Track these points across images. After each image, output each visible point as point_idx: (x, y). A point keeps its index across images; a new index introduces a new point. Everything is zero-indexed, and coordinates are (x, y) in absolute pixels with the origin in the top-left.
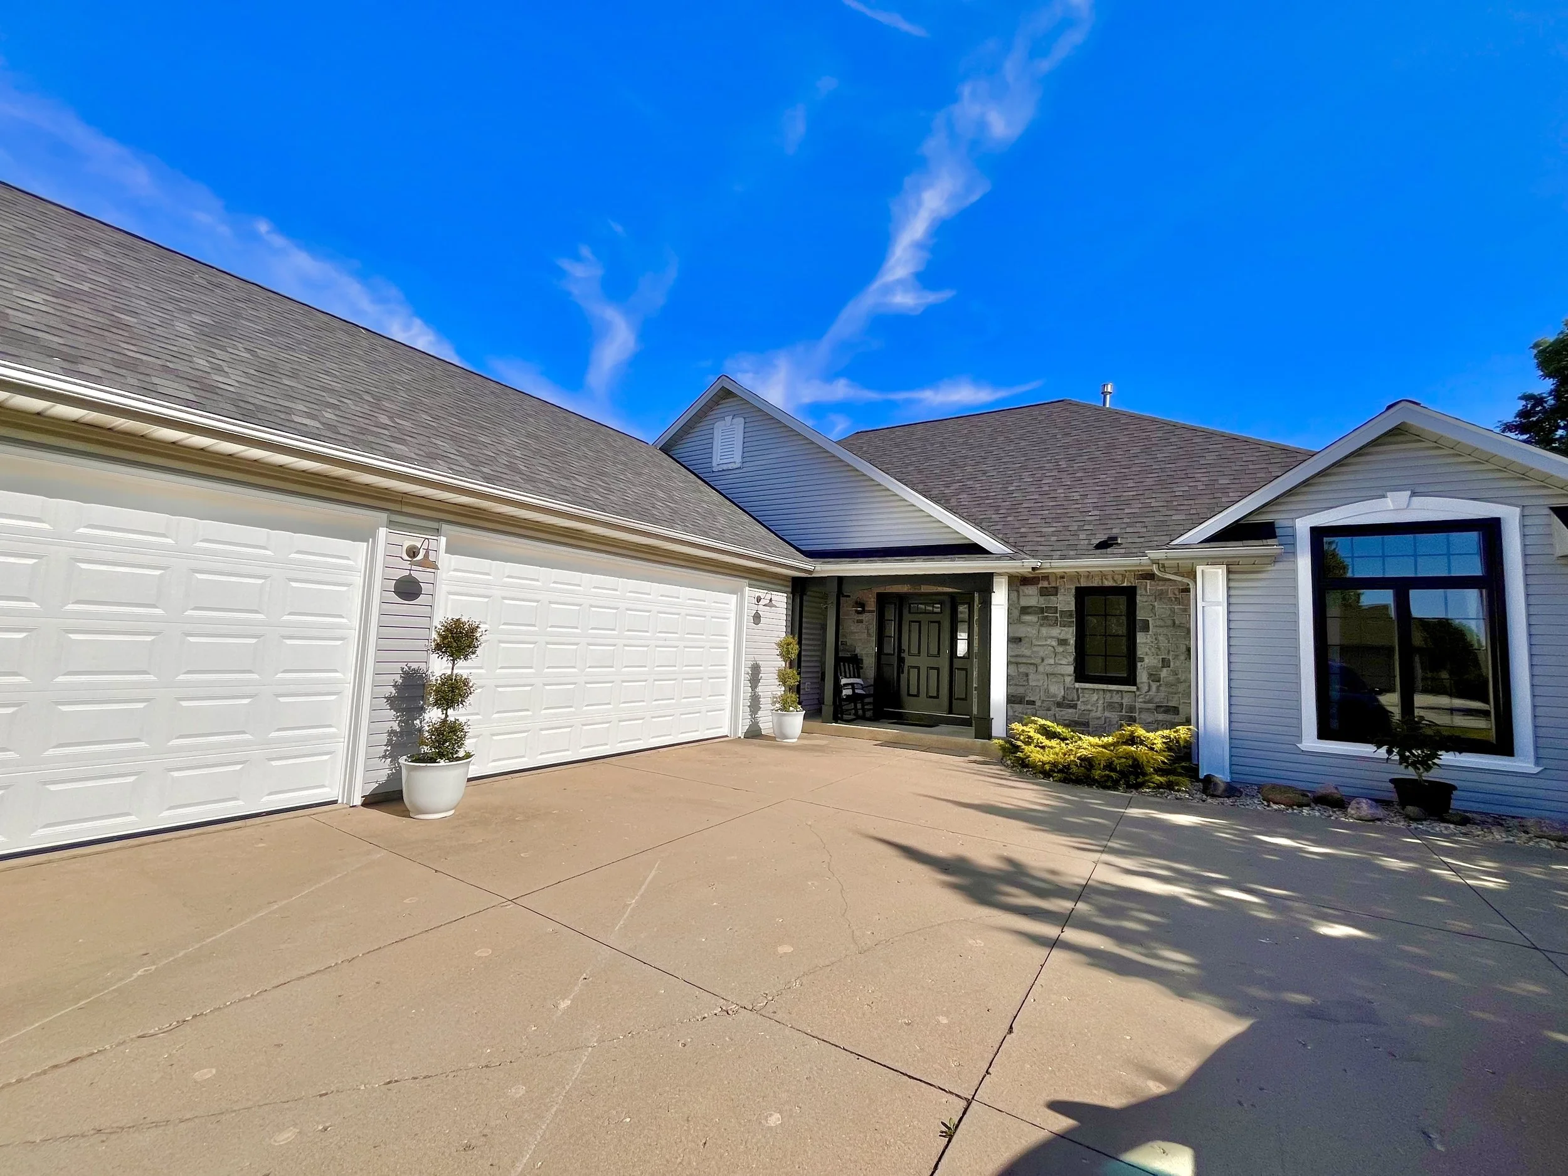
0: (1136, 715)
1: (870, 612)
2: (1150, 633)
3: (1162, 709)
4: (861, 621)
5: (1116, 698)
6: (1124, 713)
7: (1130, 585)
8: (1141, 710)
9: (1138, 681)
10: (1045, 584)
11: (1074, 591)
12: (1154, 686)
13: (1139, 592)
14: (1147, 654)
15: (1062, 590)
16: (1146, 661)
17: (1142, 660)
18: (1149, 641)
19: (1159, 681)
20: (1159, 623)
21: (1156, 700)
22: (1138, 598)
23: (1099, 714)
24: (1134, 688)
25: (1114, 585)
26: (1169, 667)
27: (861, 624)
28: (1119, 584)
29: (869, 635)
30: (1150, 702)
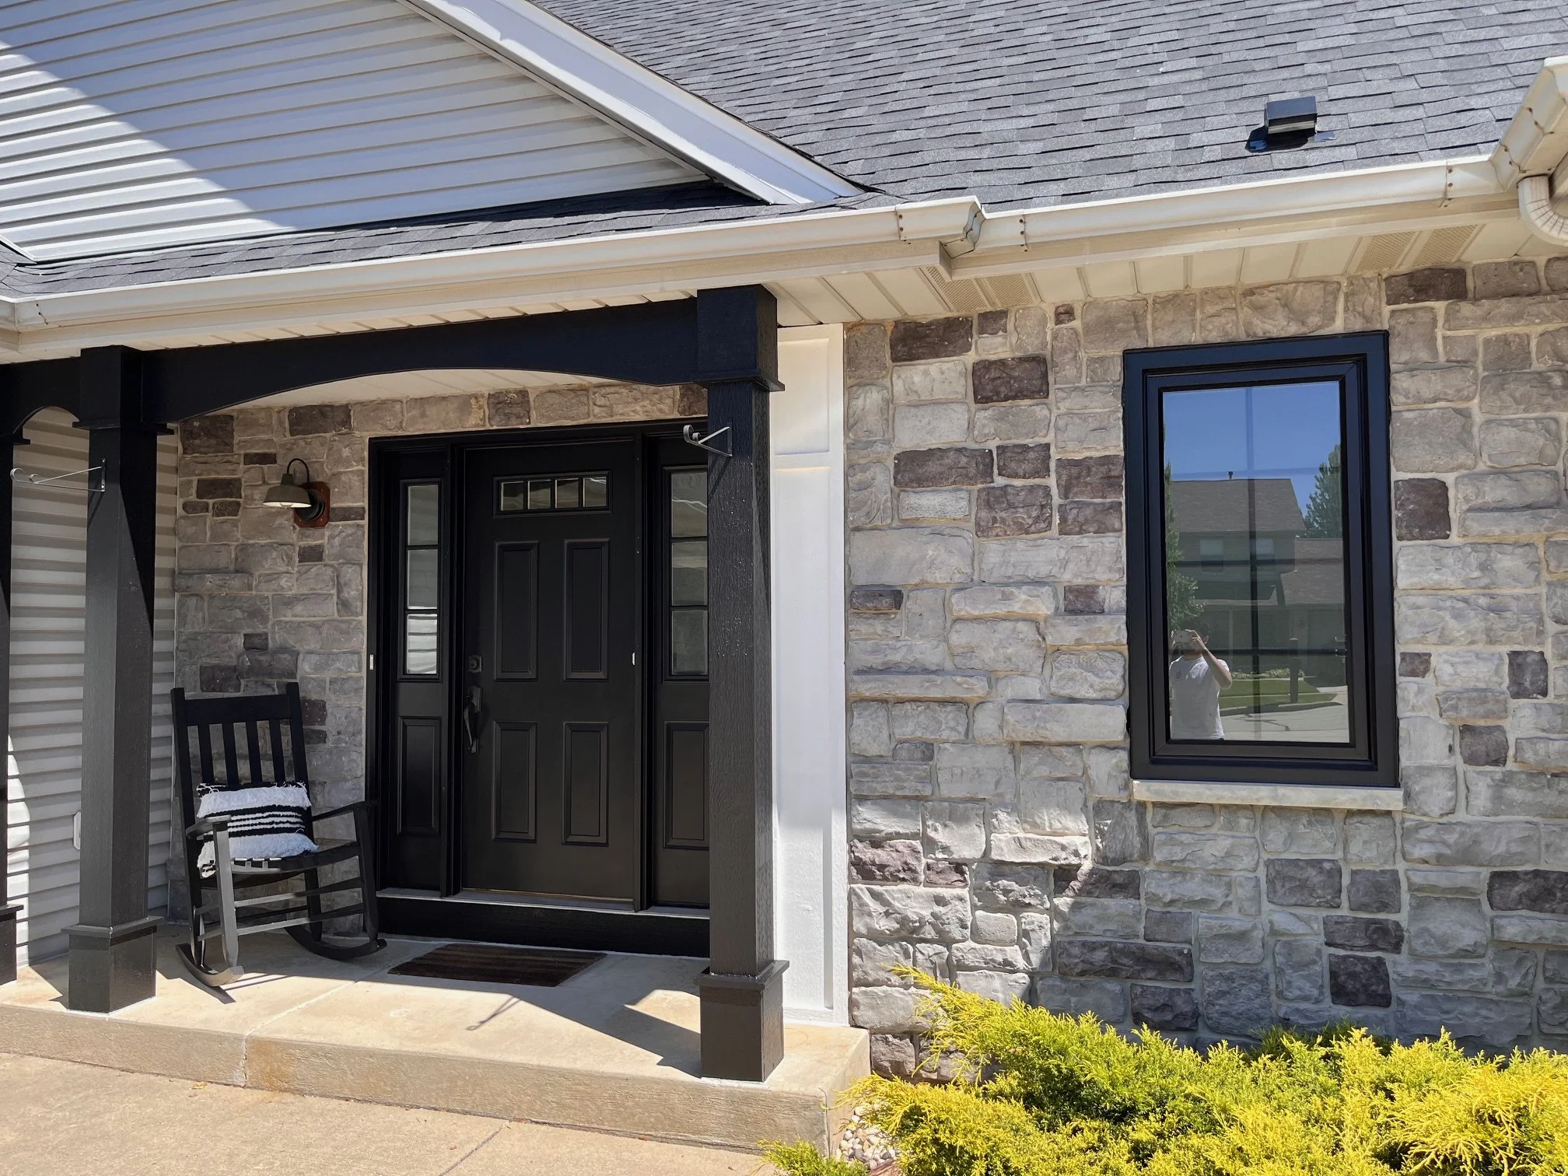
0: (1402, 917)
1: (347, 514)
2: (1455, 538)
3: (1519, 888)
4: (312, 555)
5: (1315, 844)
6: (1344, 911)
7: (1358, 325)
8: (1425, 897)
9: (1407, 760)
10: (992, 347)
11: (1116, 371)
12: (1481, 781)
13: (1398, 356)
14: (1444, 640)
15: (1070, 371)
16: (1441, 661)
17: (1420, 664)
18: (1452, 581)
19: (1500, 761)
20: (1495, 492)
21: (1496, 847)
22: (1401, 383)
23: (1235, 920)
24: (1388, 798)
25: (1293, 330)
26: (1544, 693)
27: (315, 569)
28: (1314, 325)
29: (344, 605)
30: (1466, 855)
